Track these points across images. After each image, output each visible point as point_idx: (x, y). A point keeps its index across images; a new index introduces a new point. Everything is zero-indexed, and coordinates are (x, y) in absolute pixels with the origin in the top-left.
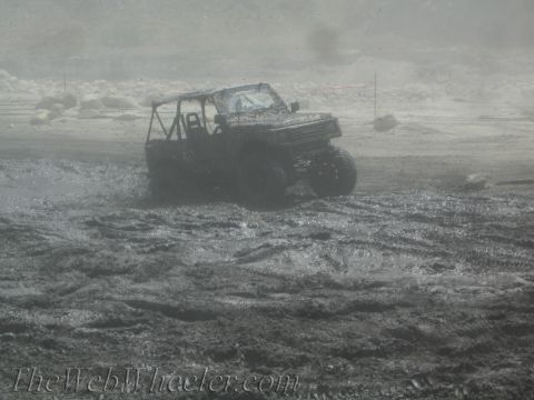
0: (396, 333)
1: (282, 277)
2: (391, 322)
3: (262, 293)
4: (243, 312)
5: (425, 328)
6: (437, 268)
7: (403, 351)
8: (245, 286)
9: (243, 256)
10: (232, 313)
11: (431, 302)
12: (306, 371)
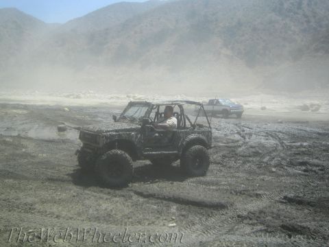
0: (254, 152)
1: (233, 140)
2: (254, 150)
3: (228, 143)
4: (222, 146)
5: (260, 151)
6: (267, 139)
7: (254, 156)
8: (225, 141)
9: (226, 135)
10: (219, 147)
11: (263, 146)
12: (233, 159)
